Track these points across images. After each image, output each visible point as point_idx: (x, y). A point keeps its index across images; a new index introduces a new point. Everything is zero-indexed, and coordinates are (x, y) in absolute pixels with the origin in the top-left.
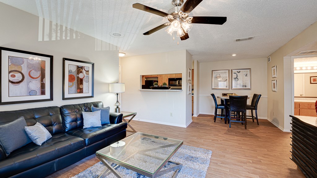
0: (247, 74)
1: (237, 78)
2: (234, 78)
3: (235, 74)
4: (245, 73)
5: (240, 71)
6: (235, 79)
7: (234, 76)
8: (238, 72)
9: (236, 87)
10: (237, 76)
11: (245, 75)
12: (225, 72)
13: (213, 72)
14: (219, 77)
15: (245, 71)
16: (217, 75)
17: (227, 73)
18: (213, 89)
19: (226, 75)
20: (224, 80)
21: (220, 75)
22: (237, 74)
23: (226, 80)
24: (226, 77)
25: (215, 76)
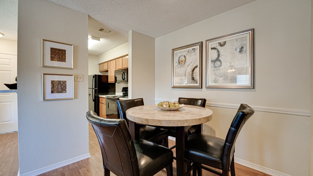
0: (242, 48)
1: (218, 59)
2: (212, 61)
3: (215, 52)
4: (238, 45)
5: (225, 43)
6: (214, 61)
7: (213, 55)
8: (221, 45)
9: (215, 82)
10: (219, 55)
11: (238, 50)
12: (194, 50)
13: (175, 52)
14: (183, 63)
15: (237, 40)
16: (180, 58)
17: (198, 51)
18: (174, 87)
19: (195, 55)
20: (192, 66)
21: (185, 56)
22: (218, 49)
23: (196, 67)
24: (195, 61)
25: (177, 60)
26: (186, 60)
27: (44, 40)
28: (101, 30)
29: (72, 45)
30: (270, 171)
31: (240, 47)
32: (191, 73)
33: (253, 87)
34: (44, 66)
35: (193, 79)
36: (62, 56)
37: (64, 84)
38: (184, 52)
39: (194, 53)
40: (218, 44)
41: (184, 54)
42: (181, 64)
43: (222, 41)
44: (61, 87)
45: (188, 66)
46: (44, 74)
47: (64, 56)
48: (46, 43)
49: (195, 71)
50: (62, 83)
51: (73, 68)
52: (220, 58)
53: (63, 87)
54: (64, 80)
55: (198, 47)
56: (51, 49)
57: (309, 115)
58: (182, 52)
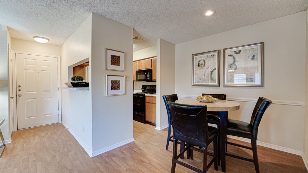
0: (254, 56)
1: (233, 64)
2: (229, 65)
3: (231, 58)
4: (251, 54)
5: (240, 51)
7: (229, 60)
8: (236, 53)
9: (232, 81)
10: (234, 61)
11: (251, 57)
12: (212, 56)
13: (195, 57)
14: (202, 66)
15: (250, 50)
16: (200, 62)
17: (216, 57)
18: (194, 85)
19: (214, 60)
20: (210, 69)
21: (204, 61)
22: (234, 56)
23: (215, 69)
24: (214, 65)
25: (197, 63)
26: (206, 63)
27: (107, 49)
28: (136, 38)
29: (123, 52)
30: (276, 146)
31: (253, 55)
32: (210, 74)
33: (262, 86)
34: (107, 70)
35: (212, 78)
36: (117, 61)
37: (118, 83)
38: (203, 57)
39: (213, 59)
40: (234, 52)
41: (204, 59)
42: (200, 67)
43: (237, 49)
44: (117, 85)
45: (207, 69)
46: (108, 75)
47: (119, 61)
48: (108, 51)
49: (213, 73)
50: (117, 82)
51: (124, 70)
52: (235, 63)
53: (118, 85)
54: (119, 80)
55: (216, 53)
56: (111, 55)
57: (304, 105)
58: (202, 57)
